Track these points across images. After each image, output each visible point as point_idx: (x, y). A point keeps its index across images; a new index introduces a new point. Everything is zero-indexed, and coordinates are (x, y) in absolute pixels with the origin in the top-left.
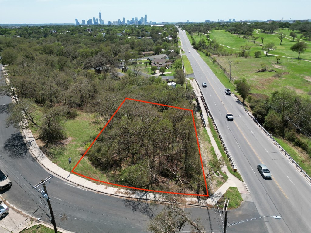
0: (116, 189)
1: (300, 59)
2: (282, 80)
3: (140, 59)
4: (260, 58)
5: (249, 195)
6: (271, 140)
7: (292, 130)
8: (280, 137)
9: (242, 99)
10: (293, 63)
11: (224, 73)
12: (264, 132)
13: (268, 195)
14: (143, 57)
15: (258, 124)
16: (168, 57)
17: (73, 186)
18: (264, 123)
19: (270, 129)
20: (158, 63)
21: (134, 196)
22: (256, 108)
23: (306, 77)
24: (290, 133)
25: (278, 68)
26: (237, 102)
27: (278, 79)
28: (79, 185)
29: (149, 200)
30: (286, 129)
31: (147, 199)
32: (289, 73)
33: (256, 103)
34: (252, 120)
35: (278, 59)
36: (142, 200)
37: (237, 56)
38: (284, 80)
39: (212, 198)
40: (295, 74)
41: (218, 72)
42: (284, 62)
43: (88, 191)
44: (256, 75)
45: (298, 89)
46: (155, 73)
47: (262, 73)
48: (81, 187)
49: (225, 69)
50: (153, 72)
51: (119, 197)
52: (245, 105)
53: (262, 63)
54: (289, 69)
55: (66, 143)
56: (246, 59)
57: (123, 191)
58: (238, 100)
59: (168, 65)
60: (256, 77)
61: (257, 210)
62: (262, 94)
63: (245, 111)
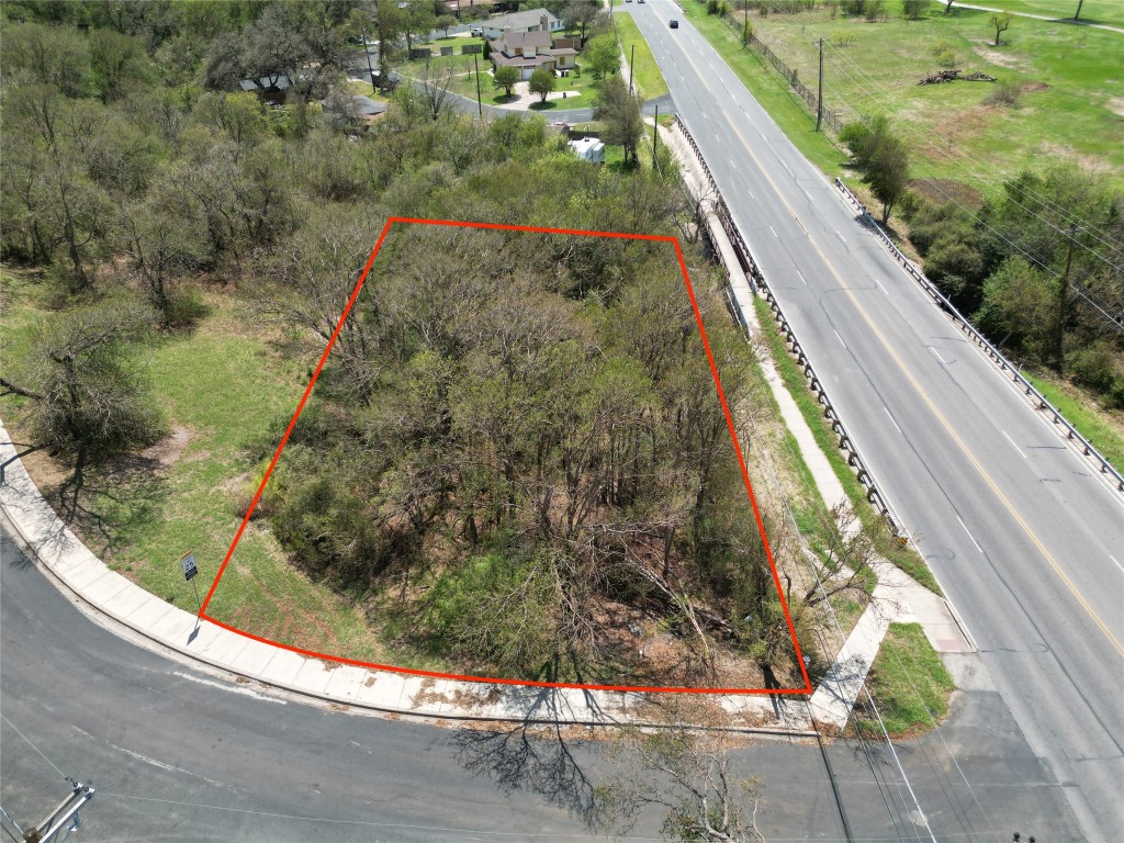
0: (415, 683)
1: (1082, 20)
2: (1024, 117)
3: (442, 33)
4: (926, 23)
5: (975, 658)
6: (1016, 391)
7: (1100, 344)
8: (1045, 369)
9: (878, 208)
10: (1055, 39)
11: (793, 91)
12: (987, 355)
13: (1049, 654)
14: (452, 23)
15: (955, 317)
16: (556, 24)
17: (217, 685)
18: (977, 309)
19: (1005, 336)
20: (519, 54)
21: (498, 710)
22: (942, 247)
23: (1115, 100)
24: (1088, 356)
25: (1002, 64)
26: (858, 219)
27: (1004, 114)
28: (243, 678)
29: (566, 723)
30: (1068, 338)
31: (557, 723)
32: (1045, 86)
33: (937, 226)
34: (932, 301)
35: (1000, 25)
36: (535, 729)
37: (833, 15)
38: (1029, 117)
39: (827, 688)
40: (1068, 89)
41: (765, 86)
42: (1021, 34)
43: (292, 704)
44: (921, 95)
45: (1087, 153)
46: (510, 97)
47: (941, 86)
48: (258, 687)
49: (795, 71)
50: (503, 91)
51: (433, 721)
52: (892, 234)
53: (938, 45)
54: (1045, 69)
55: (165, 461)
56: (872, 29)
57: (446, 687)
58: (861, 212)
59: (562, 61)
60: (920, 104)
61: (1018, 732)
62: (951, 183)
63: (894, 260)
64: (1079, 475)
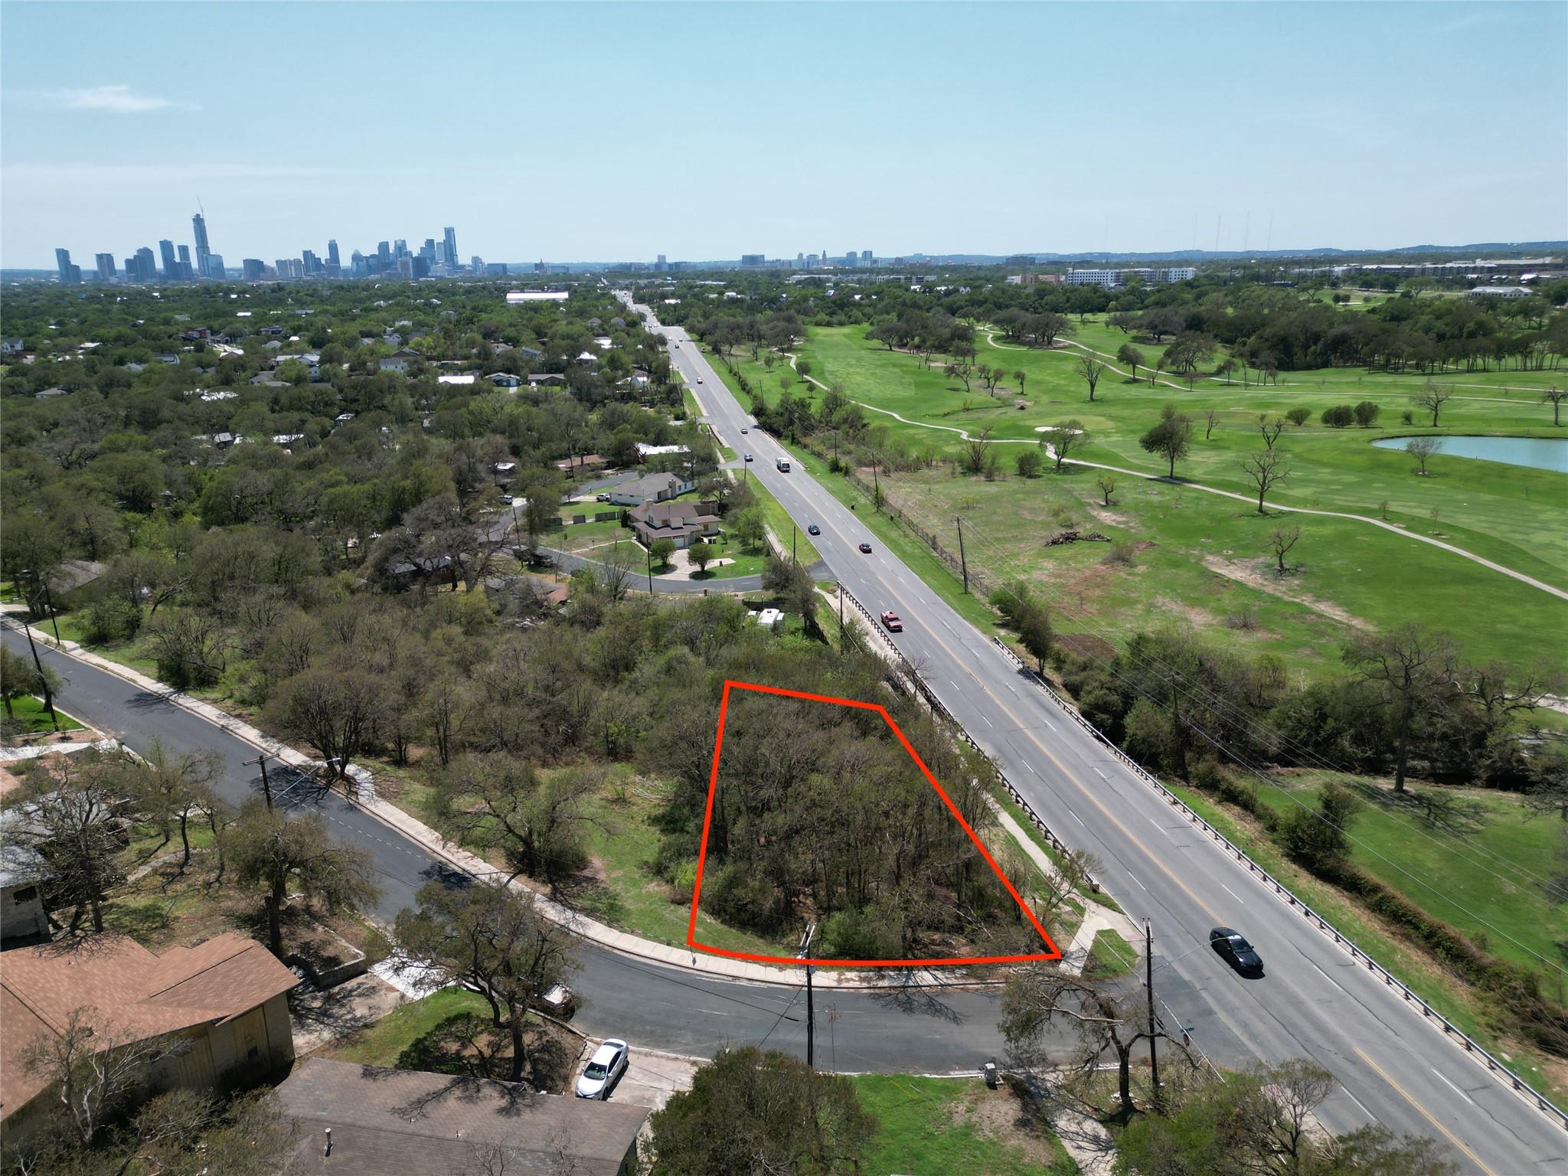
0: (834, 975)
1: (1177, 479)
2: (1138, 575)
4: (1040, 481)
6: (1157, 794)
7: (1207, 757)
8: (1177, 779)
9: (1034, 662)
10: (1156, 499)
11: (935, 554)
12: (1134, 771)
15: (1108, 745)
17: (725, 982)
18: (1123, 739)
19: (1146, 757)
20: (665, 523)
21: (886, 983)
22: (1090, 692)
23: (1210, 558)
24: (1202, 767)
25: (1114, 524)
26: (1020, 672)
27: (1122, 573)
28: (736, 977)
29: (926, 986)
30: (1188, 756)
31: (921, 986)
32: (1152, 545)
33: (1083, 674)
34: (1089, 735)
35: (1107, 490)
36: (910, 990)
37: (953, 473)
38: (1143, 575)
39: (1067, 961)
40: (1172, 548)
41: (908, 549)
42: (1127, 494)
43: (767, 987)
44: (1049, 556)
45: (1192, 606)
46: (666, 568)
47: (1064, 546)
49: (934, 537)
51: (854, 990)
52: (1049, 683)
53: (1055, 507)
54: (1151, 528)
55: (599, 877)
56: (992, 489)
57: (849, 975)
58: (1021, 666)
59: (705, 528)
60: (1050, 565)
62: (1088, 637)
63: (1056, 704)
64: (1201, 843)
